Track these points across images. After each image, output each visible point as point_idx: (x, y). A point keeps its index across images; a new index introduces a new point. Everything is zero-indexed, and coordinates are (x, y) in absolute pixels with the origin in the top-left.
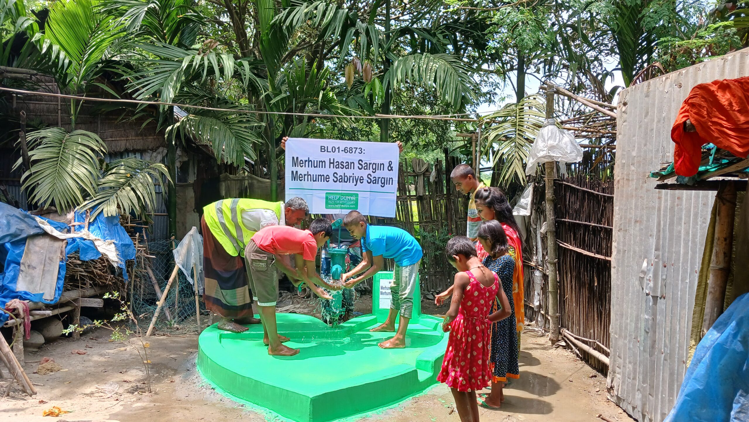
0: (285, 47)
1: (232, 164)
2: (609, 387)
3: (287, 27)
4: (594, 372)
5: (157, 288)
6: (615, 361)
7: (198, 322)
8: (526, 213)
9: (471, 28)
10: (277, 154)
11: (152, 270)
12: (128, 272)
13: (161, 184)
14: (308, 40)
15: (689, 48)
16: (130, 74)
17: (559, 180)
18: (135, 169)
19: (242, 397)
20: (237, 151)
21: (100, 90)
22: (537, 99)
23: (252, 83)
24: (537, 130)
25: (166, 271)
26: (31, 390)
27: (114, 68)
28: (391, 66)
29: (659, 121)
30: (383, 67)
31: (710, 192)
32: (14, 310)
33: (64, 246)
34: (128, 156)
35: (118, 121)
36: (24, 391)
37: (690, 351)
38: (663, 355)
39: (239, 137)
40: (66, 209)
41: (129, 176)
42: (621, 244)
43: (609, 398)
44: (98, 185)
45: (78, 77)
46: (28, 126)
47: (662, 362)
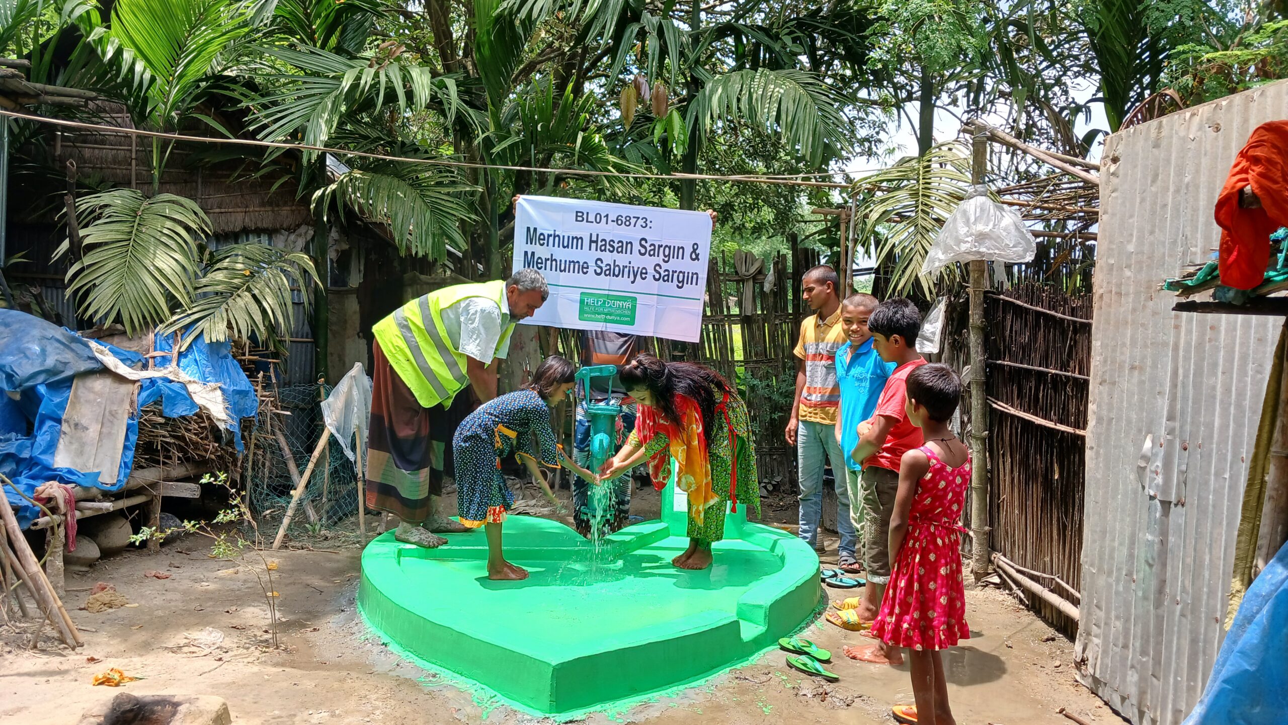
0: (518, 56)
1: (426, 256)
2: (1079, 660)
3: (523, 22)
4: (1050, 632)
5: (292, 466)
6: (1089, 614)
7: (362, 527)
8: (932, 348)
9: (841, 26)
10: (501, 241)
11: (285, 436)
12: (243, 438)
13: (303, 289)
14: (557, 44)
15: (1226, 64)
16: (253, 100)
17: (993, 293)
18: (258, 262)
19: (434, 661)
20: (434, 235)
21: (203, 127)
22: (954, 151)
23: (460, 117)
24: (955, 203)
25: (309, 437)
26: (75, 638)
27: (227, 89)
28: (701, 91)
29: (1177, 191)
30: (685, 92)
31: (1271, 319)
32: (49, 499)
33: (136, 392)
34: (247, 240)
35: (232, 179)
36: (62, 641)
37: (1231, 602)
38: (1179, 607)
39: (436, 210)
40: (141, 329)
41: (248, 273)
42: (1105, 407)
43: (1078, 678)
44: (196, 289)
45: (165, 104)
46: (80, 185)
47: (1177, 618)
